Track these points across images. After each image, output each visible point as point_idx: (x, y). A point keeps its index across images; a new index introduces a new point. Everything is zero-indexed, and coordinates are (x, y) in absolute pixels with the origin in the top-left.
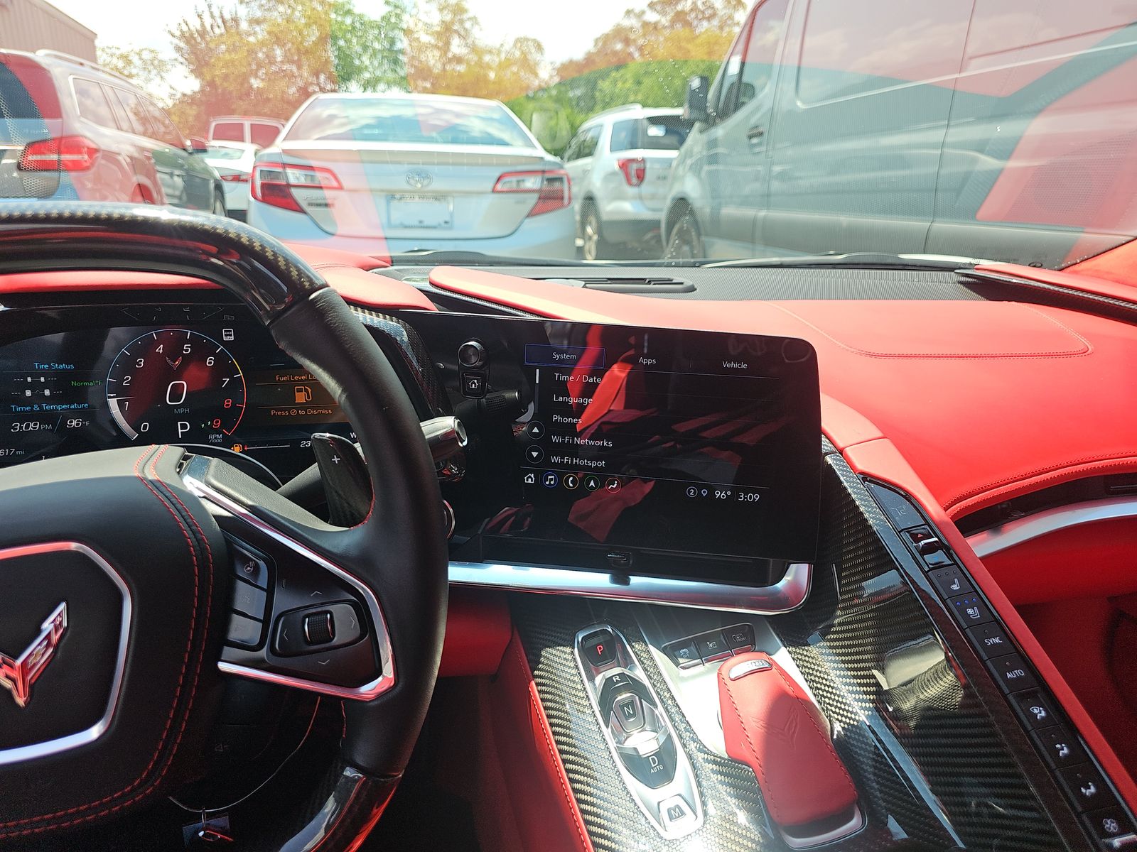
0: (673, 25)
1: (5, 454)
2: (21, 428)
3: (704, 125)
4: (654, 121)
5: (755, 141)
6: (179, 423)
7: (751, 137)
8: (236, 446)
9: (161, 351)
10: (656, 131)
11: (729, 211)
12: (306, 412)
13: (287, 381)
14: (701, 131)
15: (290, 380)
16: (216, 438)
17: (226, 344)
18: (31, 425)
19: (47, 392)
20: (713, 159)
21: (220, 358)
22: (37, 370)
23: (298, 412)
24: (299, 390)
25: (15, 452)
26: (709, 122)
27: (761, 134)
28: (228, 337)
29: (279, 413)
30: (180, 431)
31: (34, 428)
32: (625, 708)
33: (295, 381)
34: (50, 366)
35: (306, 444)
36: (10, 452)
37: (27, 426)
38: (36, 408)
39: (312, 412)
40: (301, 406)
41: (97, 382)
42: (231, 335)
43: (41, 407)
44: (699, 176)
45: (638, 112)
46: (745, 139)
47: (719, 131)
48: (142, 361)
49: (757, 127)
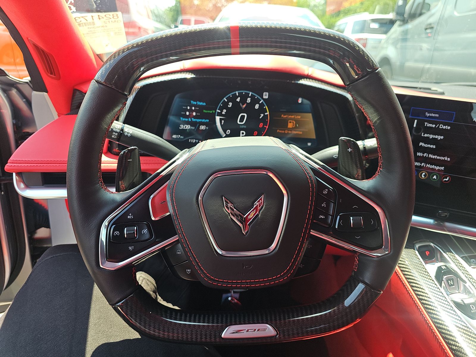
1: (176, 137)
2: (183, 127)
3: (401, 23)
4: (374, 21)
5: (428, 31)
6: (241, 132)
7: (426, 29)
10: (375, 26)
11: (410, 64)
12: (291, 132)
14: (400, 26)
15: (287, 118)
17: (264, 99)
18: (187, 126)
19: (195, 114)
20: (404, 40)
21: (261, 105)
22: (192, 104)
23: (288, 132)
24: (290, 122)
25: (180, 137)
26: (405, 21)
27: (432, 28)
30: (241, 135)
31: (188, 128)
32: (449, 281)
33: (289, 118)
34: (197, 103)
36: (178, 136)
39: (294, 132)
40: (290, 129)
41: (213, 111)
42: (267, 96)
43: (191, 119)
44: (396, 48)
45: (366, 16)
46: (424, 30)
47: (410, 26)
48: (231, 104)
49: (430, 24)
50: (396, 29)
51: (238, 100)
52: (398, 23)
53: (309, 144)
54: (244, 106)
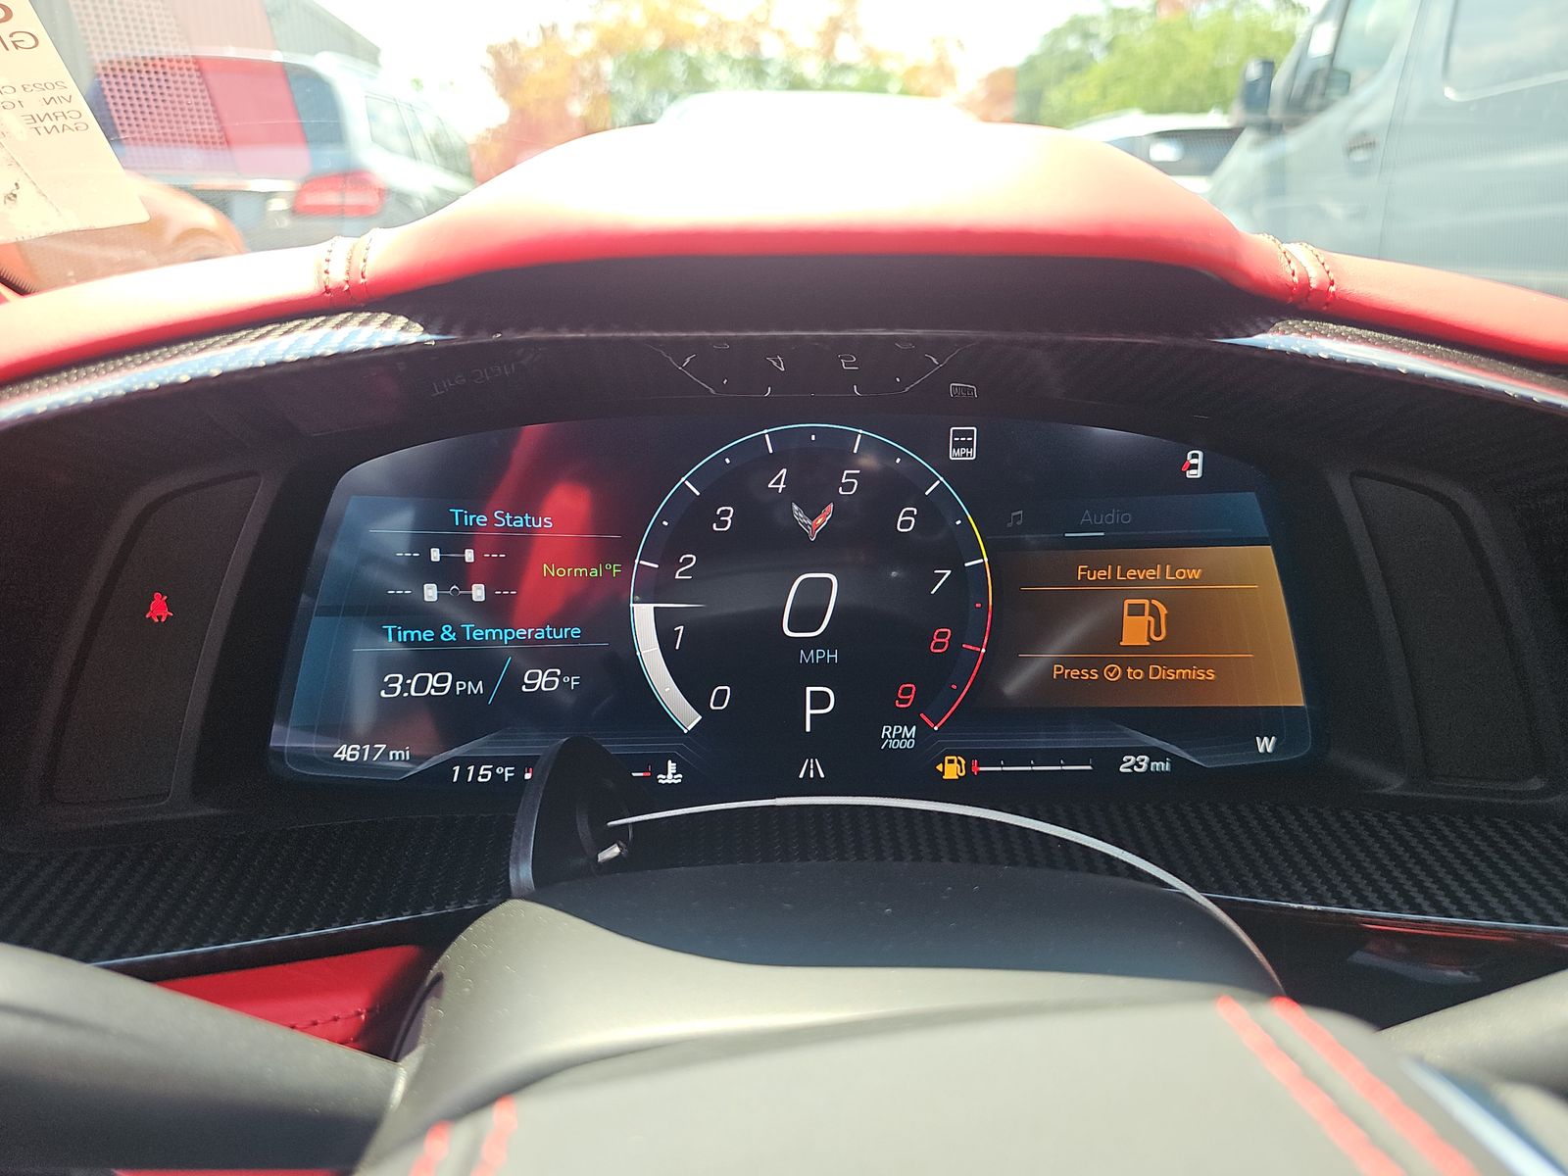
0: (1155, 13)
1: (362, 755)
2: (406, 687)
3: (1260, 136)
4: (1164, 136)
5: (1360, 156)
6: (809, 689)
7: (1351, 150)
8: (951, 762)
9: (782, 486)
10: (1167, 152)
12: (1147, 673)
13: (1106, 582)
15: (1114, 581)
16: (899, 736)
17: (952, 471)
18: (432, 680)
19: (478, 593)
21: (932, 512)
22: (456, 528)
23: (1125, 673)
24: (1136, 611)
25: (386, 753)
26: (1271, 130)
27: (1371, 145)
28: (960, 452)
29: (1075, 673)
30: (809, 712)
31: (437, 690)
33: (1128, 582)
34: (492, 520)
35: (1137, 763)
36: (373, 751)
37: (422, 684)
38: (448, 634)
39: (1162, 674)
40: (1139, 656)
41: (608, 567)
42: (969, 445)
43: (460, 632)
46: (1342, 153)
48: (728, 514)
49: (1364, 134)
50: (1245, 158)
51: (779, 482)
52: (1247, 137)
53: (1265, 745)
54: (821, 521)
